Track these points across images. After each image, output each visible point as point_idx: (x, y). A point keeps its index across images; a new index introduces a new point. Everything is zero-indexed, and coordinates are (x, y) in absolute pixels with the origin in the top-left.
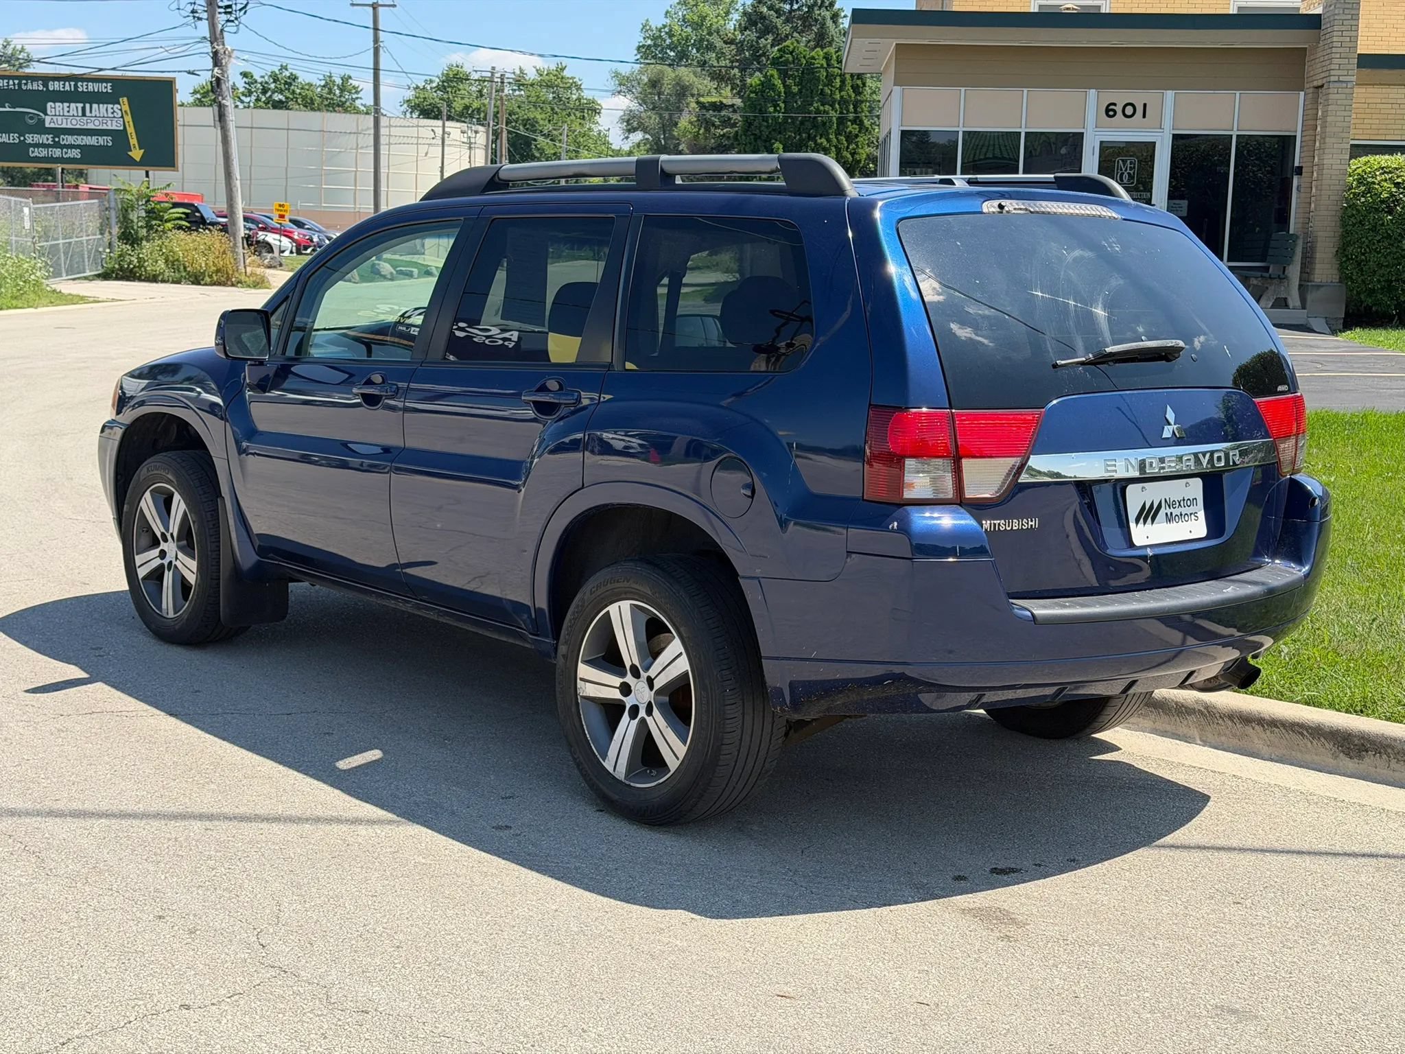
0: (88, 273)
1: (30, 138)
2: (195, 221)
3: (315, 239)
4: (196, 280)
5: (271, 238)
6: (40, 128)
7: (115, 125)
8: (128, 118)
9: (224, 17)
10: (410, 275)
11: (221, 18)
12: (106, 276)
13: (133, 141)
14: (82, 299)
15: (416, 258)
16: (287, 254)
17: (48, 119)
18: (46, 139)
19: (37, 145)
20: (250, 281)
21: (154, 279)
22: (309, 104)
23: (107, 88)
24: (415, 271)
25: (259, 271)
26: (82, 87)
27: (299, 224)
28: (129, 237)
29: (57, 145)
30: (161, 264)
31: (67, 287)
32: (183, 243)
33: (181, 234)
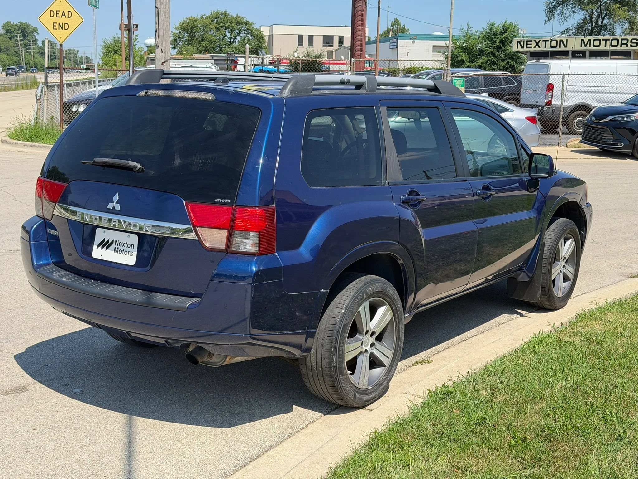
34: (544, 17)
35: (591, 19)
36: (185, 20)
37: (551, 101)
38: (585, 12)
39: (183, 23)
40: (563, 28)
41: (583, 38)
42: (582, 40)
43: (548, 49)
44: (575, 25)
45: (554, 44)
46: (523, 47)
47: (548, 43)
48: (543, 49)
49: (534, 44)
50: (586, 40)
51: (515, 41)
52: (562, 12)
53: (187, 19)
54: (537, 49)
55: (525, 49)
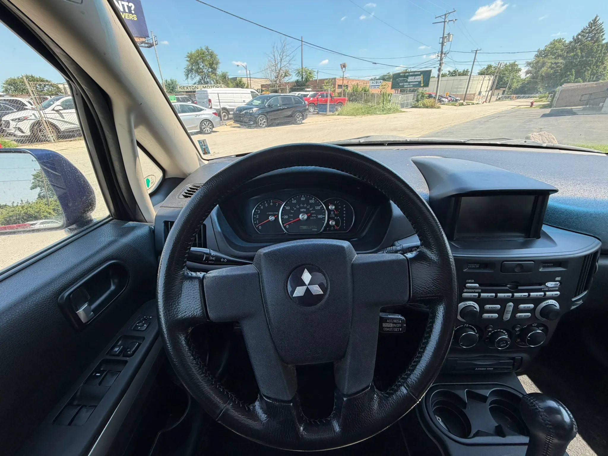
0: (409, 107)
1: (405, 84)
2: (430, 96)
3: (453, 99)
4: (427, 107)
5: (444, 99)
6: (407, 82)
7: (419, 80)
8: (422, 78)
9: (444, 55)
10: (469, 105)
11: (443, 56)
12: (412, 107)
13: (422, 83)
14: (404, 112)
15: (472, 101)
16: (446, 102)
17: (408, 80)
18: (407, 84)
19: (405, 85)
20: (437, 107)
21: (420, 108)
22: (459, 75)
23: (419, 73)
24: (471, 104)
25: (439, 105)
26: (415, 73)
27: (450, 97)
28: (417, 101)
29: (409, 85)
30: (422, 105)
31: (403, 110)
32: (426, 101)
33: (427, 99)
34: (185, 78)
35: (202, 78)
36: (7, 79)
37: (212, 107)
38: (200, 76)
39: (7, 81)
40: (194, 82)
41: (203, 85)
42: (203, 86)
43: (192, 90)
44: (197, 81)
45: (193, 88)
46: (182, 89)
47: (191, 88)
48: (190, 90)
49: (186, 88)
50: (204, 86)
51: (178, 87)
52: (191, 76)
53: (9, 79)
54: (187, 90)
55: (183, 90)
